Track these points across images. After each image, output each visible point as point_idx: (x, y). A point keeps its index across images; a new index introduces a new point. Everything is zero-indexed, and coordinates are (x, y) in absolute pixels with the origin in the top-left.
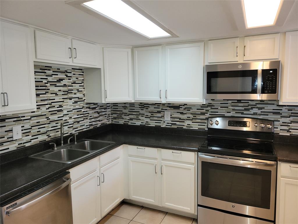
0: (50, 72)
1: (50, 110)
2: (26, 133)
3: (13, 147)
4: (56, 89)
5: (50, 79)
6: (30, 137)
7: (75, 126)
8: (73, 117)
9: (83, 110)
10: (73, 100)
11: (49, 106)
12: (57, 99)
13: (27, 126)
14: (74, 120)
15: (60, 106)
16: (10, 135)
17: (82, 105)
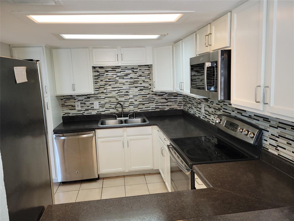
0: (120, 70)
1: (119, 94)
2: (102, 106)
3: (94, 113)
4: (124, 81)
5: (119, 74)
6: (104, 109)
7: (139, 107)
8: (138, 100)
9: (148, 96)
10: (139, 88)
11: (118, 91)
12: (124, 87)
13: (102, 102)
14: (139, 102)
15: (127, 92)
16: (92, 106)
17: (148, 92)
